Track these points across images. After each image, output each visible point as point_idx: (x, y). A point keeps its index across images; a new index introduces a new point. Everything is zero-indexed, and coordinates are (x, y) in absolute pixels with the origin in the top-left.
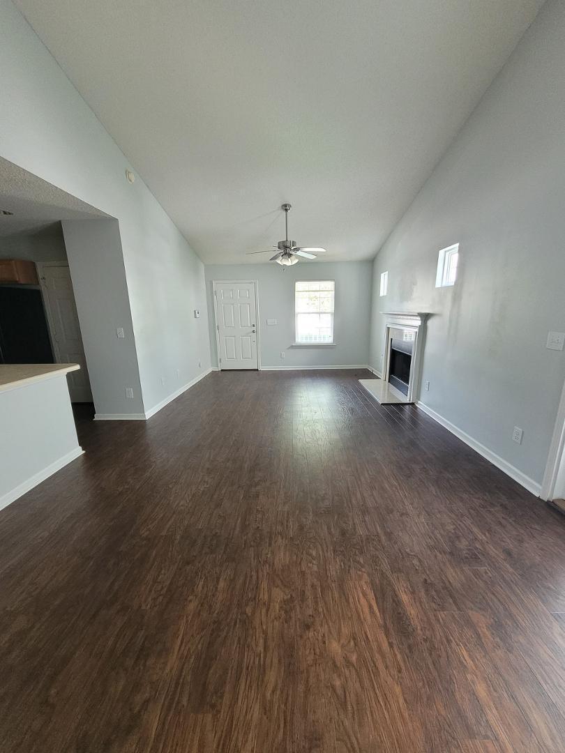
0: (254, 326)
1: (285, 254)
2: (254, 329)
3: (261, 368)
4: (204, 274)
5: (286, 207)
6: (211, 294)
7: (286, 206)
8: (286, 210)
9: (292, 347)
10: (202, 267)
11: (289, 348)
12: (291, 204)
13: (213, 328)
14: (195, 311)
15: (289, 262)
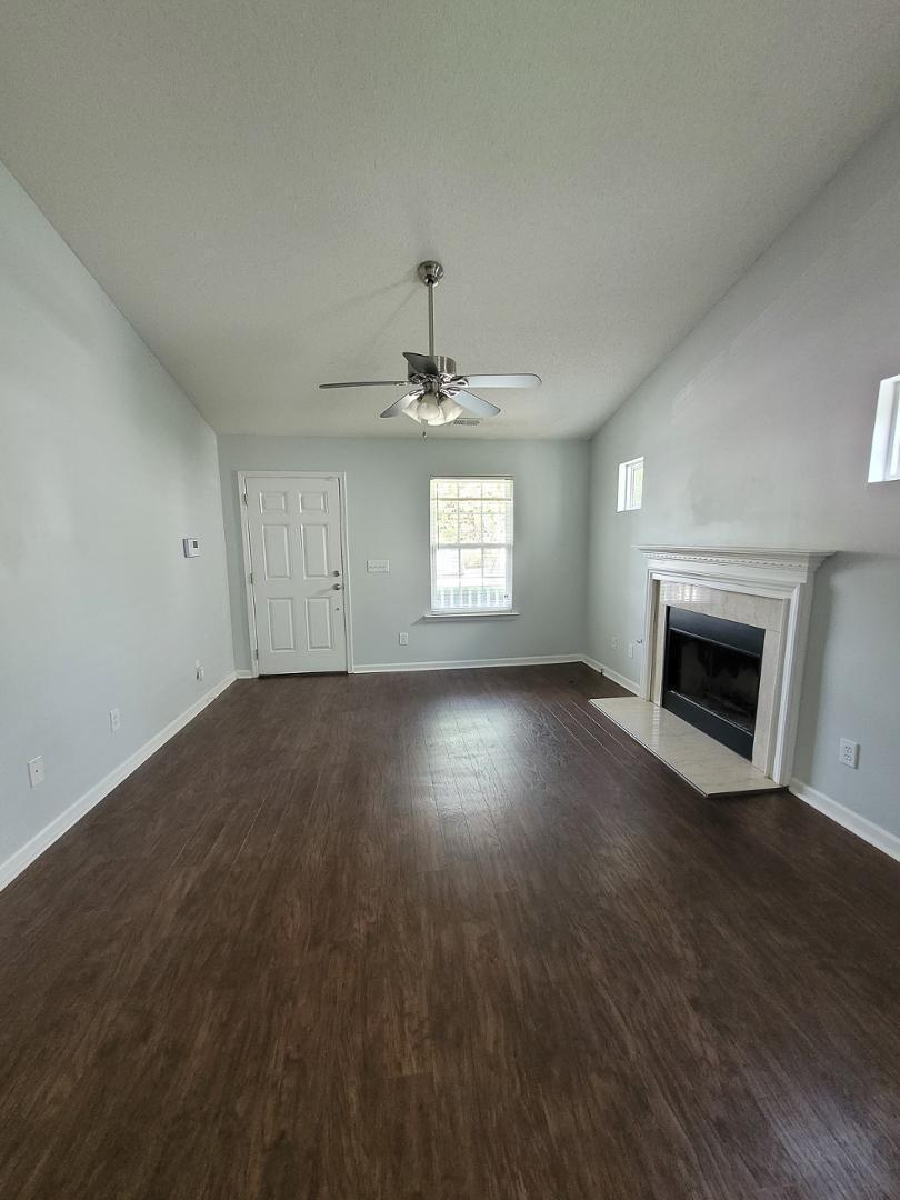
0: (337, 574)
1: (429, 392)
2: (338, 580)
3: (355, 669)
4: (215, 454)
5: (428, 273)
6: (233, 502)
7: (428, 265)
8: (431, 281)
9: (425, 621)
10: (212, 441)
11: (416, 623)
12: (444, 263)
13: (239, 581)
14: (185, 542)
15: (436, 418)
